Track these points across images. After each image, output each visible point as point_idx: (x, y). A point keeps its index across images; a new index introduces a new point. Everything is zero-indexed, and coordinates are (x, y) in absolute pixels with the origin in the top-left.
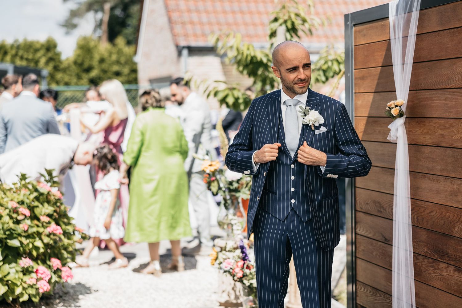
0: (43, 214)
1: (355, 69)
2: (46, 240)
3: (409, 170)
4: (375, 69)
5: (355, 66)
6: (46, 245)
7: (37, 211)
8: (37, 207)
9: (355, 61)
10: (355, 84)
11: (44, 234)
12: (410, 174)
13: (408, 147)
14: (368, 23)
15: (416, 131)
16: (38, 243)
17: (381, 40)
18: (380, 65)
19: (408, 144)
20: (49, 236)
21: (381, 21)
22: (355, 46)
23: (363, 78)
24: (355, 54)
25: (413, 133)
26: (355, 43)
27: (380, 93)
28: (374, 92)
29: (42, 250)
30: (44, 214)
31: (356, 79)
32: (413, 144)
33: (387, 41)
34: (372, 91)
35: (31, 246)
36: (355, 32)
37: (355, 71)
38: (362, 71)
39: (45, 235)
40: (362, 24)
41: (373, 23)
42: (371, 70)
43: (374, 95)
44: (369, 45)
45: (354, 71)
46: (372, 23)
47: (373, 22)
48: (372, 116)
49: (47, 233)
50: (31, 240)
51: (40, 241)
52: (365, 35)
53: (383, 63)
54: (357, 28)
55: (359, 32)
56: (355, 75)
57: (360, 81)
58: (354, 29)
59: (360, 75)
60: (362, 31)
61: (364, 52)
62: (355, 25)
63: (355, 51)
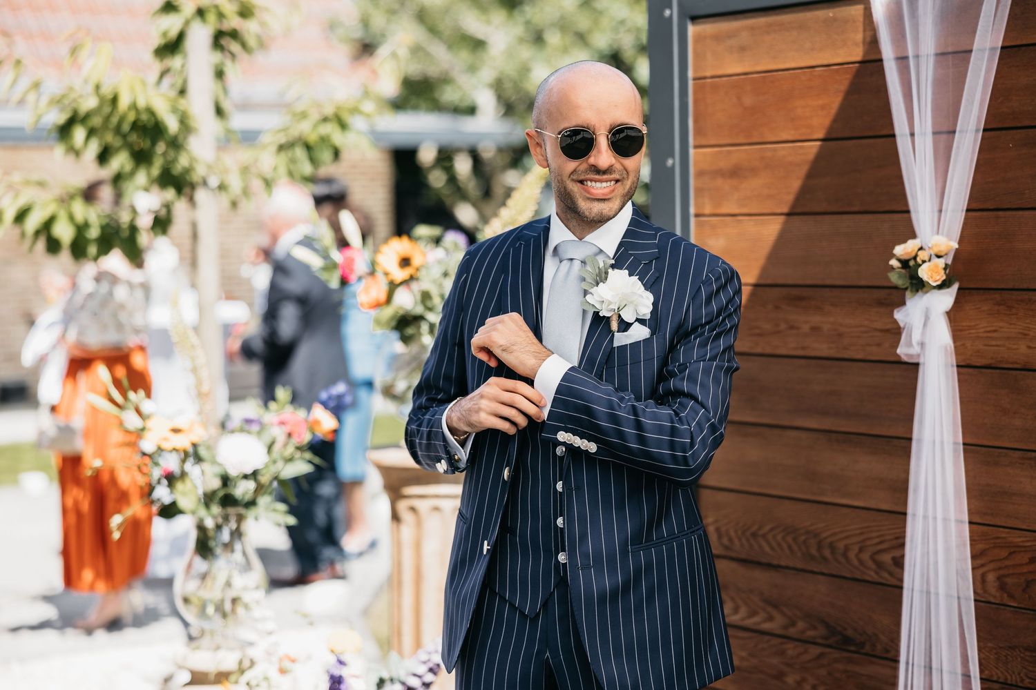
1: (696, 147)
3: (960, 440)
4: (790, 147)
5: (694, 138)
9: (696, 121)
10: (699, 191)
12: (965, 451)
13: (959, 374)
14: (763, 13)
15: (993, 328)
17: (825, 62)
18: (821, 136)
19: (958, 366)
21: (823, 8)
22: (694, 79)
23: (735, 173)
24: (696, 101)
25: (981, 335)
26: (695, 71)
27: (819, 218)
28: (788, 215)
31: (700, 174)
32: (978, 364)
33: (851, 66)
34: (779, 211)
36: (699, 39)
37: (696, 154)
38: (729, 152)
40: (733, 17)
41: (787, 13)
42: (775, 150)
43: (785, 223)
44: (764, 77)
45: (692, 151)
46: (777, 14)
47: (787, 10)
48: (780, 281)
52: (743, 49)
53: (831, 129)
54: (708, 28)
55: (717, 38)
56: (695, 163)
57: (719, 182)
58: (691, 29)
59: (724, 164)
60: (731, 35)
61: (739, 98)
62: (694, 19)
63: (695, 92)
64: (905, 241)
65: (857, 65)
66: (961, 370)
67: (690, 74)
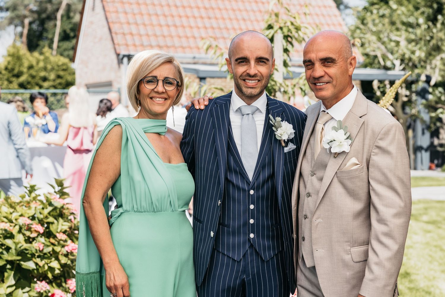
0: (59, 231)
2: (64, 260)
6: (64, 266)
7: (53, 228)
8: (52, 223)
11: (61, 253)
16: (55, 264)
20: (66, 255)
29: (57, 272)
30: (61, 231)
35: (46, 267)
39: (62, 255)
49: (65, 252)
50: (46, 261)
51: (56, 262)
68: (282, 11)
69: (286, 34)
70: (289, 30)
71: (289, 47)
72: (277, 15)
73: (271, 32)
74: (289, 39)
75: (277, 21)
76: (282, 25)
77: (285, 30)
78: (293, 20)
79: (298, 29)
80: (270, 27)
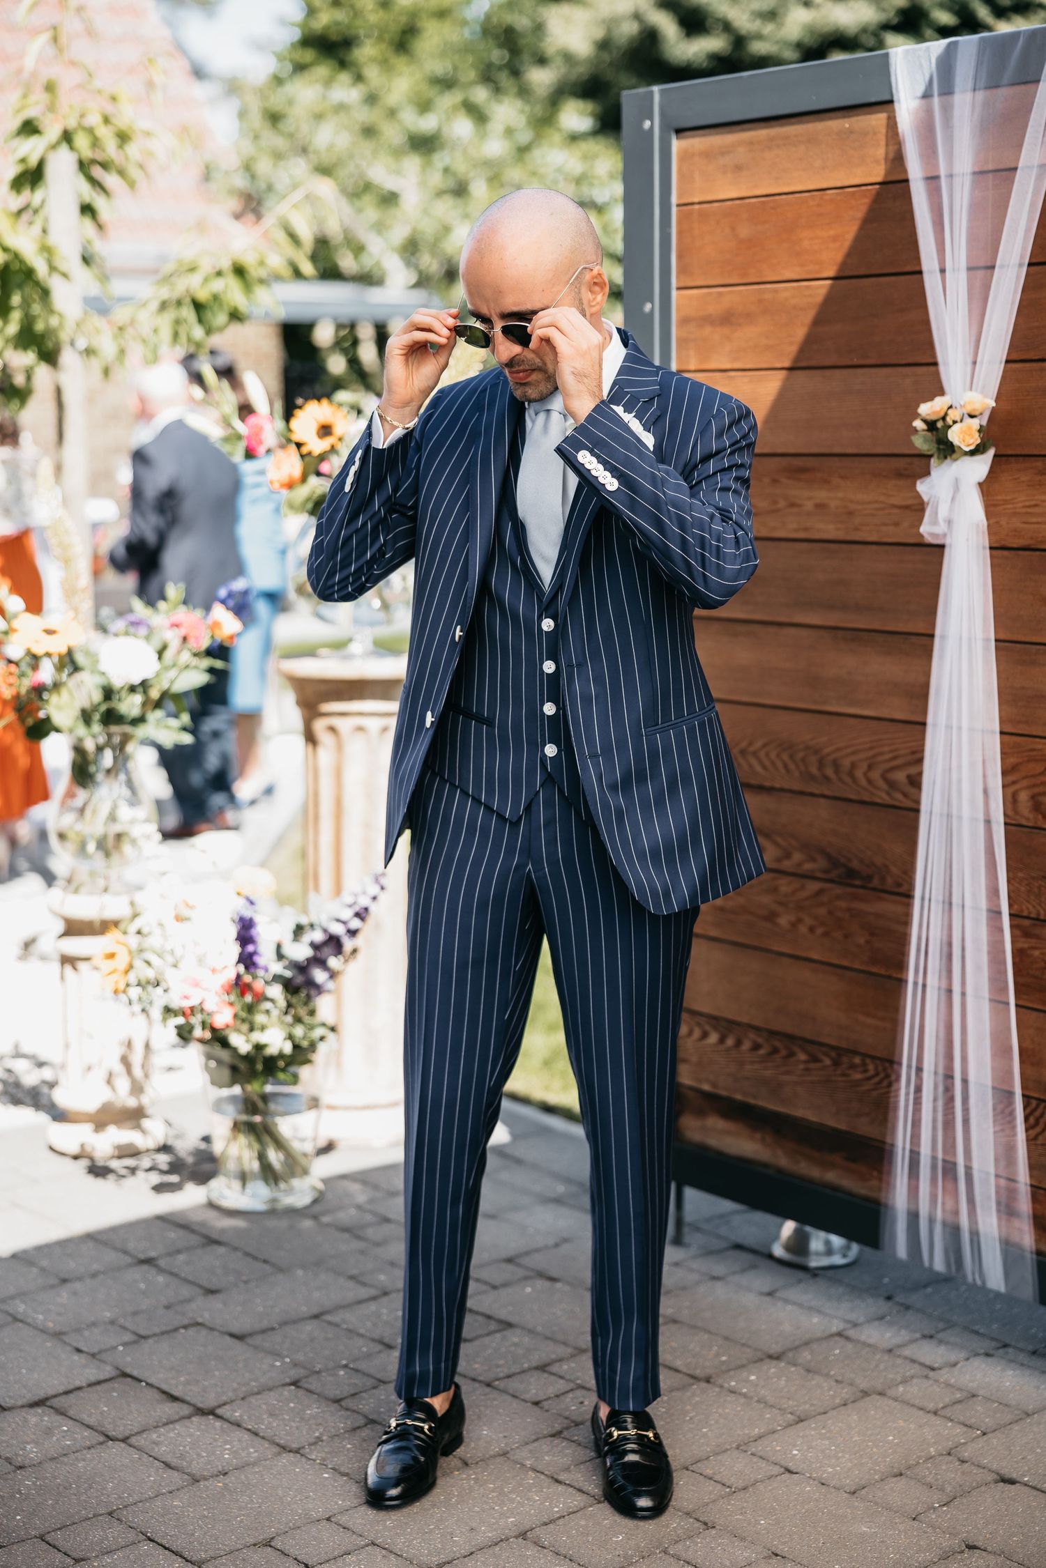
1: (678, 289)
3: (993, 637)
4: (793, 288)
5: (678, 277)
9: (679, 257)
10: (682, 342)
12: (997, 648)
13: (993, 557)
14: (762, 124)
15: (1034, 502)
17: (839, 184)
18: (831, 273)
19: (991, 548)
21: (837, 118)
22: (678, 205)
23: (727, 319)
24: (680, 233)
25: (1018, 510)
26: (680, 196)
27: (828, 373)
28: (790, 369)
31: (684, 321)
32: (1014, 545)
33: (870, 187)
36: (685, 156)
37: (679, 297)
38: (720, 294)
40: (727, 129)
41: (792, 124)
42: (776, 291)
43: (787, 379)
44: (763, 203)
45: (674, 293)
46: (782, 125)
47: (793, 120)
48: (780, 451)
52: (738, 168)
53: (843, 265)
54: (696, 143)
55: (707, 155)
56: (678, 310)
57: (708, 330)
58: (676, 144)
59: (713, 309)
60: (723, 152)
61: (733, 229)
62: (679, 131)
63: (679, 222)
64: (932, 399)
65: (877, 187)
66: (996, 553)
67: (674, 200)
68: (68, 79)
69: (87, 153)
70: (96, 143)
71: (100, 203)
72: (50, 88)
73: (32, 149)
74: (97, 172)
75: (52, 108)
76: (72, 123)
77: (82, 141)
78: (109, 108)
79: (123, 138)
80: (29, 128)
